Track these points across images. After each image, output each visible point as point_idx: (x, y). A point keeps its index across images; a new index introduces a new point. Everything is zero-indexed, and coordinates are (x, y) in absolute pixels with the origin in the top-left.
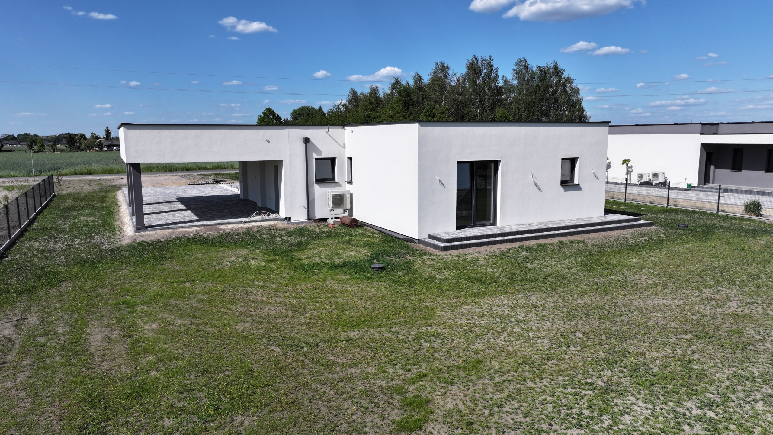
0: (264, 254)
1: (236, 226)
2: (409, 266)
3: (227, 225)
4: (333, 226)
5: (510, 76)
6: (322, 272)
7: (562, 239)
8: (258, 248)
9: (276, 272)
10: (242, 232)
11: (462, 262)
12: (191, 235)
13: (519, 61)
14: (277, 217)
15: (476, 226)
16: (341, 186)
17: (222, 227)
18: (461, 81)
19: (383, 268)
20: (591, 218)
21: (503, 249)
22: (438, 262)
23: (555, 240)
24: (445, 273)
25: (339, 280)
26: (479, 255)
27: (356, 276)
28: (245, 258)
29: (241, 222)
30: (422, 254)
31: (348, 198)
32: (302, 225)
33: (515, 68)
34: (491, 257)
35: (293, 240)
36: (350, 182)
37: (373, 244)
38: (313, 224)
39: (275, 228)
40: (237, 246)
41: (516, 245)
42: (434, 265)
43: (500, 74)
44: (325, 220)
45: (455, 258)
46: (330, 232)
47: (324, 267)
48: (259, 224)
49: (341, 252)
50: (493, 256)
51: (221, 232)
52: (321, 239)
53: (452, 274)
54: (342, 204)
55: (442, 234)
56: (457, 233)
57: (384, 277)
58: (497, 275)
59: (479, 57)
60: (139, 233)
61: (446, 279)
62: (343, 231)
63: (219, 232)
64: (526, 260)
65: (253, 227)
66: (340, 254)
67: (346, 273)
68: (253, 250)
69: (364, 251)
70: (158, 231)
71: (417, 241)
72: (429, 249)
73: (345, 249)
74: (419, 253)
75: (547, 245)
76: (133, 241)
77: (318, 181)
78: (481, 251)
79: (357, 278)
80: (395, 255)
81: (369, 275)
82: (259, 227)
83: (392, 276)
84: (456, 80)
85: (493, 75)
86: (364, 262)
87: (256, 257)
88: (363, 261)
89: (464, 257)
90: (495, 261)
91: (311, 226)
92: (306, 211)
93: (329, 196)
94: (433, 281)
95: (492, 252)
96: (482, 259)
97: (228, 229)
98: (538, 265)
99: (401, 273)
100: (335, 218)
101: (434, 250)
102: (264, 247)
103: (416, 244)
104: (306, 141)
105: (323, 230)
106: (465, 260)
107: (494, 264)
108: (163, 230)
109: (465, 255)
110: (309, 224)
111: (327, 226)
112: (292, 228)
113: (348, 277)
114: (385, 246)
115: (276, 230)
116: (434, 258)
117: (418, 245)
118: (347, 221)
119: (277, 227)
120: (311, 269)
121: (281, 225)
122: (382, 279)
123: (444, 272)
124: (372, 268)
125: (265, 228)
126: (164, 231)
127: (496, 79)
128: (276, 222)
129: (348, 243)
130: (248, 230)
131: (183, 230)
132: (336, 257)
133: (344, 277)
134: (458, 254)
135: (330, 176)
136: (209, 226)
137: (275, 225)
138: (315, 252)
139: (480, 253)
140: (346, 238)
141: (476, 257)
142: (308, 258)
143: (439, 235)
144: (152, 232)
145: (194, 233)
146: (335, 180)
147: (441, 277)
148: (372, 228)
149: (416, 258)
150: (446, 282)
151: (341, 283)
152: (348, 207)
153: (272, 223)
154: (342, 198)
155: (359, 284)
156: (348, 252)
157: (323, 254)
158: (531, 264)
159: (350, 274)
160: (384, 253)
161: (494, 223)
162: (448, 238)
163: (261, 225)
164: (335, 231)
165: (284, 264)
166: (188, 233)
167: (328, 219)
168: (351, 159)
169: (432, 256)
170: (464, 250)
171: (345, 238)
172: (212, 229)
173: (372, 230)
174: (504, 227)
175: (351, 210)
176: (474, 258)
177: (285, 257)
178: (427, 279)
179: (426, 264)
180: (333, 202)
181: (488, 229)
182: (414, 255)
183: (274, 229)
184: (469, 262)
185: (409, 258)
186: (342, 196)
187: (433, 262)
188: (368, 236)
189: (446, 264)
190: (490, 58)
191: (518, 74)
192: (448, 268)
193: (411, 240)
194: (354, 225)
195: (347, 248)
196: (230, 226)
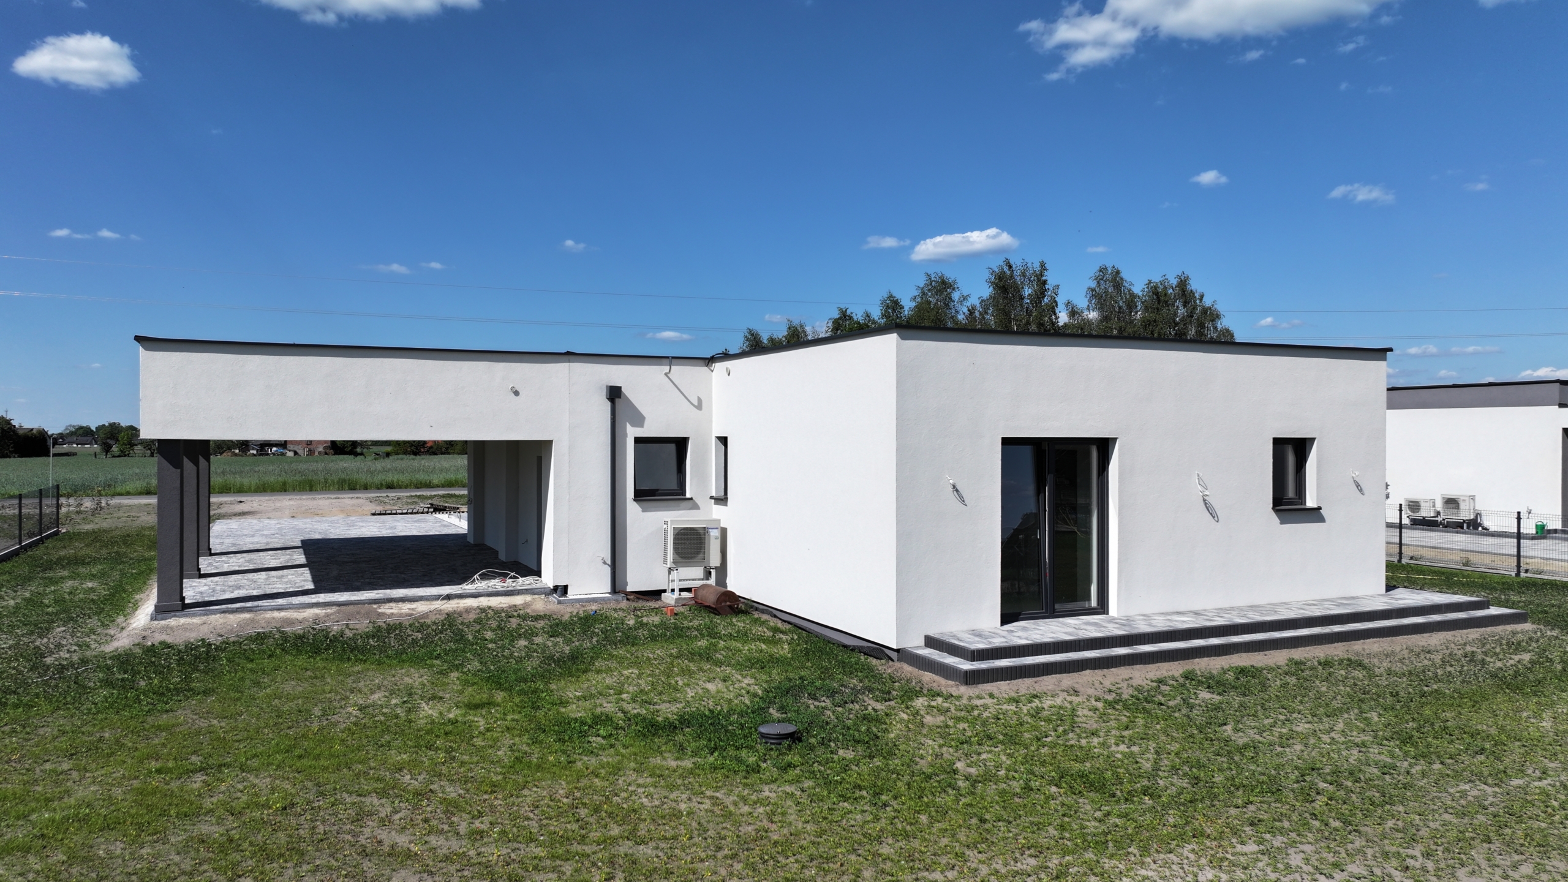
0: (467, 683)
1: (422, 607)
2: (874, 729)
3: (401, 605)
4: (672, 610)
5: (1081, 302)
6: (612, 746)
7: (1298, 654)
8: (457, 668)
9: (479, 742)
10: (435, 623)
11: (1028, 719)
12: (298, 629)
13: (1103, 270)
14: (534, 586)
15: (1052, 613)
16: (696, 507)
17: (385, 609)
18: (977, 314)
19: (795, 738)
20: (1353, 598)
21: (1140, 682)
22: (959, 719)
23: (1279, 657)
24: (984, 756)
25: (657, 774)
26: (1076, 700)
27: (711, 759)
28: (410, 695)
29: (437, 598)
30: (910, 693)
31: (716, 538)
32: (594, 607)
33: (1093, 285)
34: (1111, 704)
35: (561, 646)
36: (722, 500)
37: (775, 661)
38: (624, 604)
39: (521, 612)
40: (403, 661)
41: (1175, 669)
42: (947, 726)
43: (1061, 300)
44: (657, 594)
45: (1005, 707)
46: (663, 625)
47: (622, 728)
48: (484, 602)
49: (680, 683)
50: (1117, 702)
51: (380, 622)
52: (633, 645)
53: (1004, 758)
54: (698, 553)
55: (961, 635)
56: (1005, 634)
57: (795, 767)
58: (1147, 766)
59: (1016, 262)
60: (163, 622)
61: (988, 777)
62: (696, 623)
63: (374, 623)
64: (1216, 715)
65: (468, 610)
66: (676, 690)
67: (682, 748)
68: (441, 673)
69: (746, 681)
70: (213, 617)
71: (894, 655)
72: (927, 676)
73: (694, 673)
74: (901, 688)
75: (1259, 670)
76: (137, 641)
77: (640, 495)
78: (1077, 687)
79: (714, 768)
80: (832, 693)
81: (752, 760)
82: (483, 610)
83: (820, 763)
84: (967, 312)
85: (1046, 300)
86: (741, 714)
87: (441, 694)
88: (738, 710)
89: (1033, 705)
90: (1124, 719)
91: (615, 610)
92: (608, 570)
93: (666, 531)
94: (950, 785)
95: (1110, 691)
96: (1086, 712)
97: (401, 615)
98: (1260, 734)
99: (849, 754)
100: (681, 590)
101: (943, 681)
102: (476, 665)
103: (891, 663)
104: (614, 394)
105: (645, 620)
106: (1036, 714)
107: (1127, 728)
108: (227, 615)
109: (1036, 696)
110: (613, 605)
111: (657, 611)
112: (566, 612)
113: (688, 763)
114: (803, 667)
115: (525, 617)
116: (946, 705)
117: (897, 664)
118: (711, 599)
119: (529, 611)
120: (583, 735)
121: (540, 605)
122: (792, 773)
123: (979, 754)
124: (763, 736)
125: (497, 612)
126: (231, 616)
127: (1052, 308)
128: (528, 598)
129: (705, 656)
130: (450, 618)
131: (283, 614)
132: (665, 697)
133: (674, 764)
134: (1014, 695)
135: (673, 485)
136: (351, 607)
137: (526, 605)
138: (609, 681)
139: (1076, 693)
140: (703, 643)
141: (1069, 706)
142: (585, 698)
143: (954, 636)
144: (196, 620)
145: (307, 624)
146: (684, 493)
147: (973, 771)
148: (775, 616)
149: (892, 703)
150: (992, 789)
151: (662, 783)
152: (715, 560)
153: (518, 600)
154: (701, 539)
155: (717, 789)
156: (701, 683)
157: (631, 689)
158: (1236, 730)
159: (695, 754)
160: (802, 688)
161: (1103, 607)
162: (981, 646)
163: (490, 604)
164: (675, 624)
165: (509, 718)
166: (291, 622)
167: (665, 591)
168: (724, 440)
169: (940, 700)
170: (1028, 681)
171: (699, 644)
172: (358, 613)
173: (773, 622)
174: (1129, 620)
175: (722, 570)
176: (1061, 707)
177: (521, 692)
178: (929, 777)
179: (922, 724)
180: (675, 549)
181: (1088, 623)
182: (886, 696)
183: (519, 616)
184: (1048, 720)
185: (873, 705)
186: (699, 534)
187: (942, 718)
188: (761, 639)
189: (984, 723)
190: (1042, 265)
191: (1099, 298)
192: (990, 738)
193: (878, 651)
194: (728, 609)
195: (701, 670)
196: (406, 607)
